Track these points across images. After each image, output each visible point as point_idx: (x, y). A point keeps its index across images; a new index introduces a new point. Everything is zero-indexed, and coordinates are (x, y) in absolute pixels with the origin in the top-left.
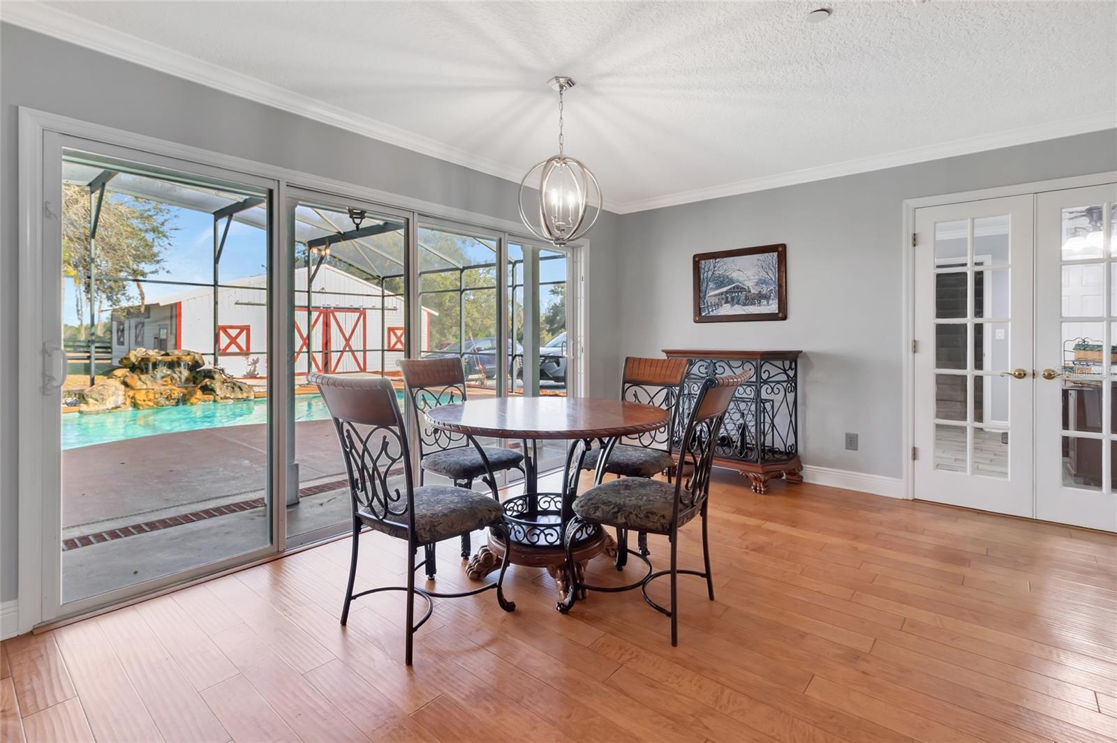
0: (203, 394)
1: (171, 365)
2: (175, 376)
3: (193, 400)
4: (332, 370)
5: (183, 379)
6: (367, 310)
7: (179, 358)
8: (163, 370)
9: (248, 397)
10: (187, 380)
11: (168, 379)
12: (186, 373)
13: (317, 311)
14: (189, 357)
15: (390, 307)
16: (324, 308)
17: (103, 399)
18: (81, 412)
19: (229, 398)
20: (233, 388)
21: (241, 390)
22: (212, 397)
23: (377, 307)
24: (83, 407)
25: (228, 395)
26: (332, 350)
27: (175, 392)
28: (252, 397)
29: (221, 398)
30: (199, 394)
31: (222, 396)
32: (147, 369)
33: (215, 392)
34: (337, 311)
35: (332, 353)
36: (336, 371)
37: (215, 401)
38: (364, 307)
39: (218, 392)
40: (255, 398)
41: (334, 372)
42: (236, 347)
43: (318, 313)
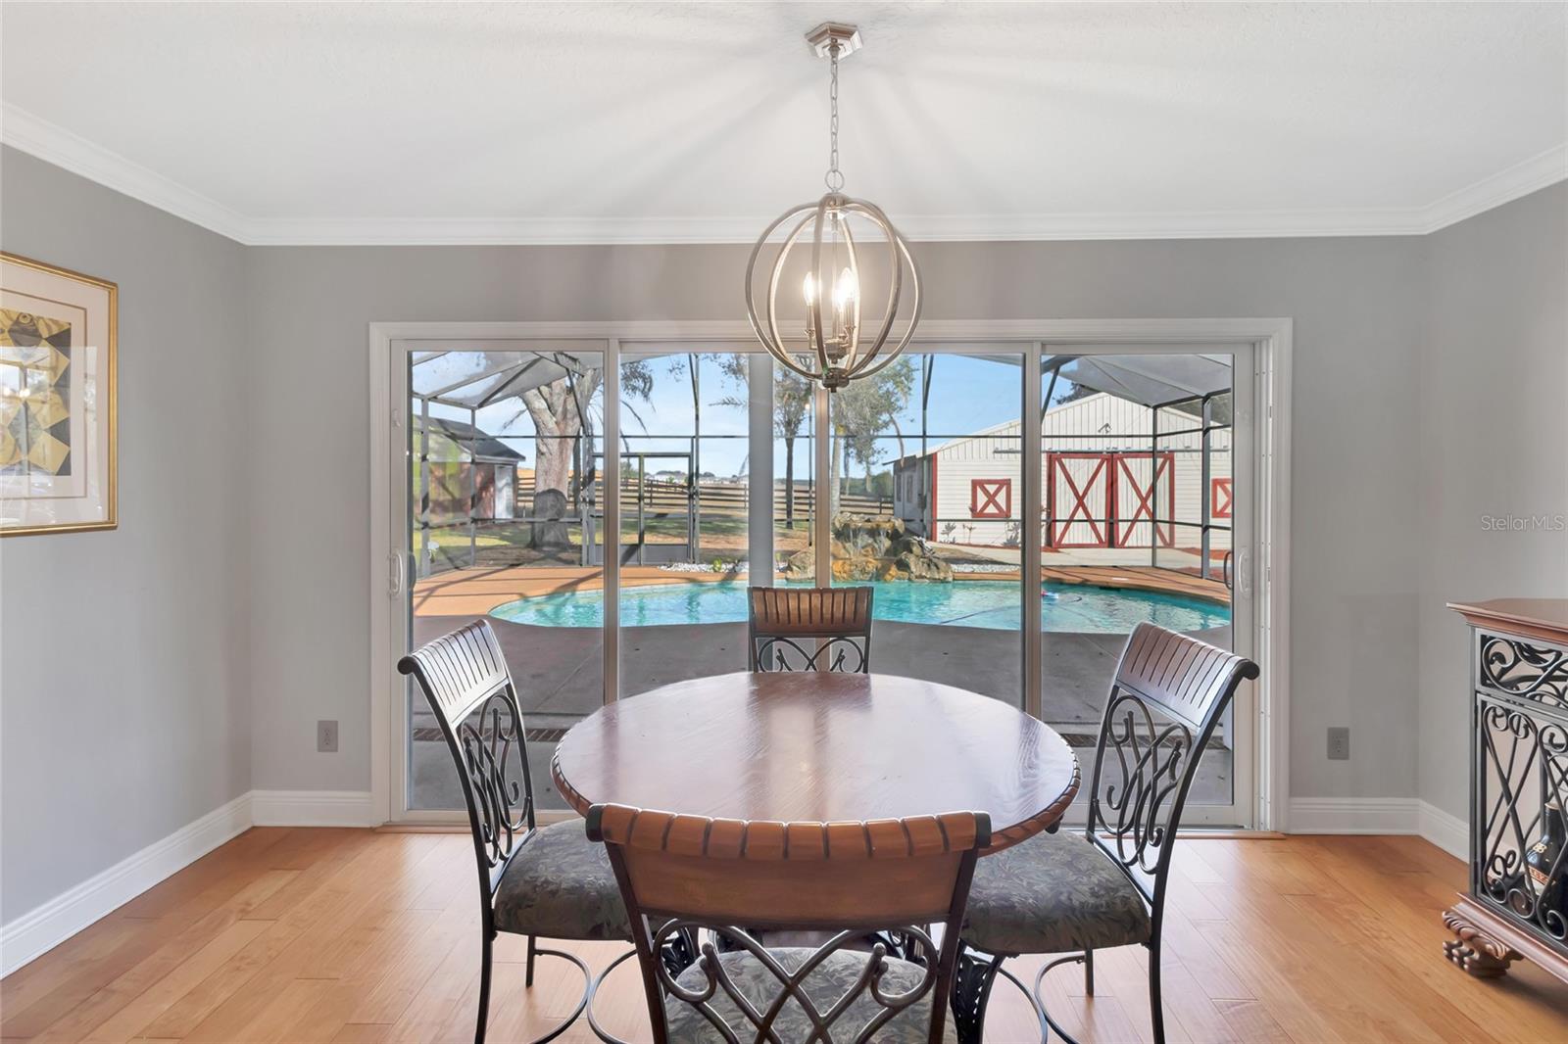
0: (898, 569)
1: (874, 533)
2: (876, 546)
3: (888, 577)
4: (1120, 541)
5: (883, 549)
6: (1175, 454)
7: (878, 526)
8: (864, 540)
9: (945, 578)
10: (888, 552)
11: (869, 549)
12: (887, 543)
13: (1098, 458)
14: (888, 525)
15: (1219, 448)
16: (1108, 453)
17: (805, 568)
18: (787, 579)
19: (925, 577)
20: (929, 565)
21: (938, 568)
22: (906, 574)
23: (1194, 448)
24: (789, 574)
25: (924, 574)
26: (1120, 518)
27: (870, 565)
28: (950, 579)
29: (916, 577)
30: (894, 570)
31: (918, 574)
32: (849, 537)
33: (909, 568)
34: (1126, 457)
35: (1120, 523)
36: (1126, 545)
37: (910, 579)
38: (1171, 448)
39: (913, 568)
40: (954, 579)
41: (1122, 546)
42: (994, 508)
43: (1099, 460)
